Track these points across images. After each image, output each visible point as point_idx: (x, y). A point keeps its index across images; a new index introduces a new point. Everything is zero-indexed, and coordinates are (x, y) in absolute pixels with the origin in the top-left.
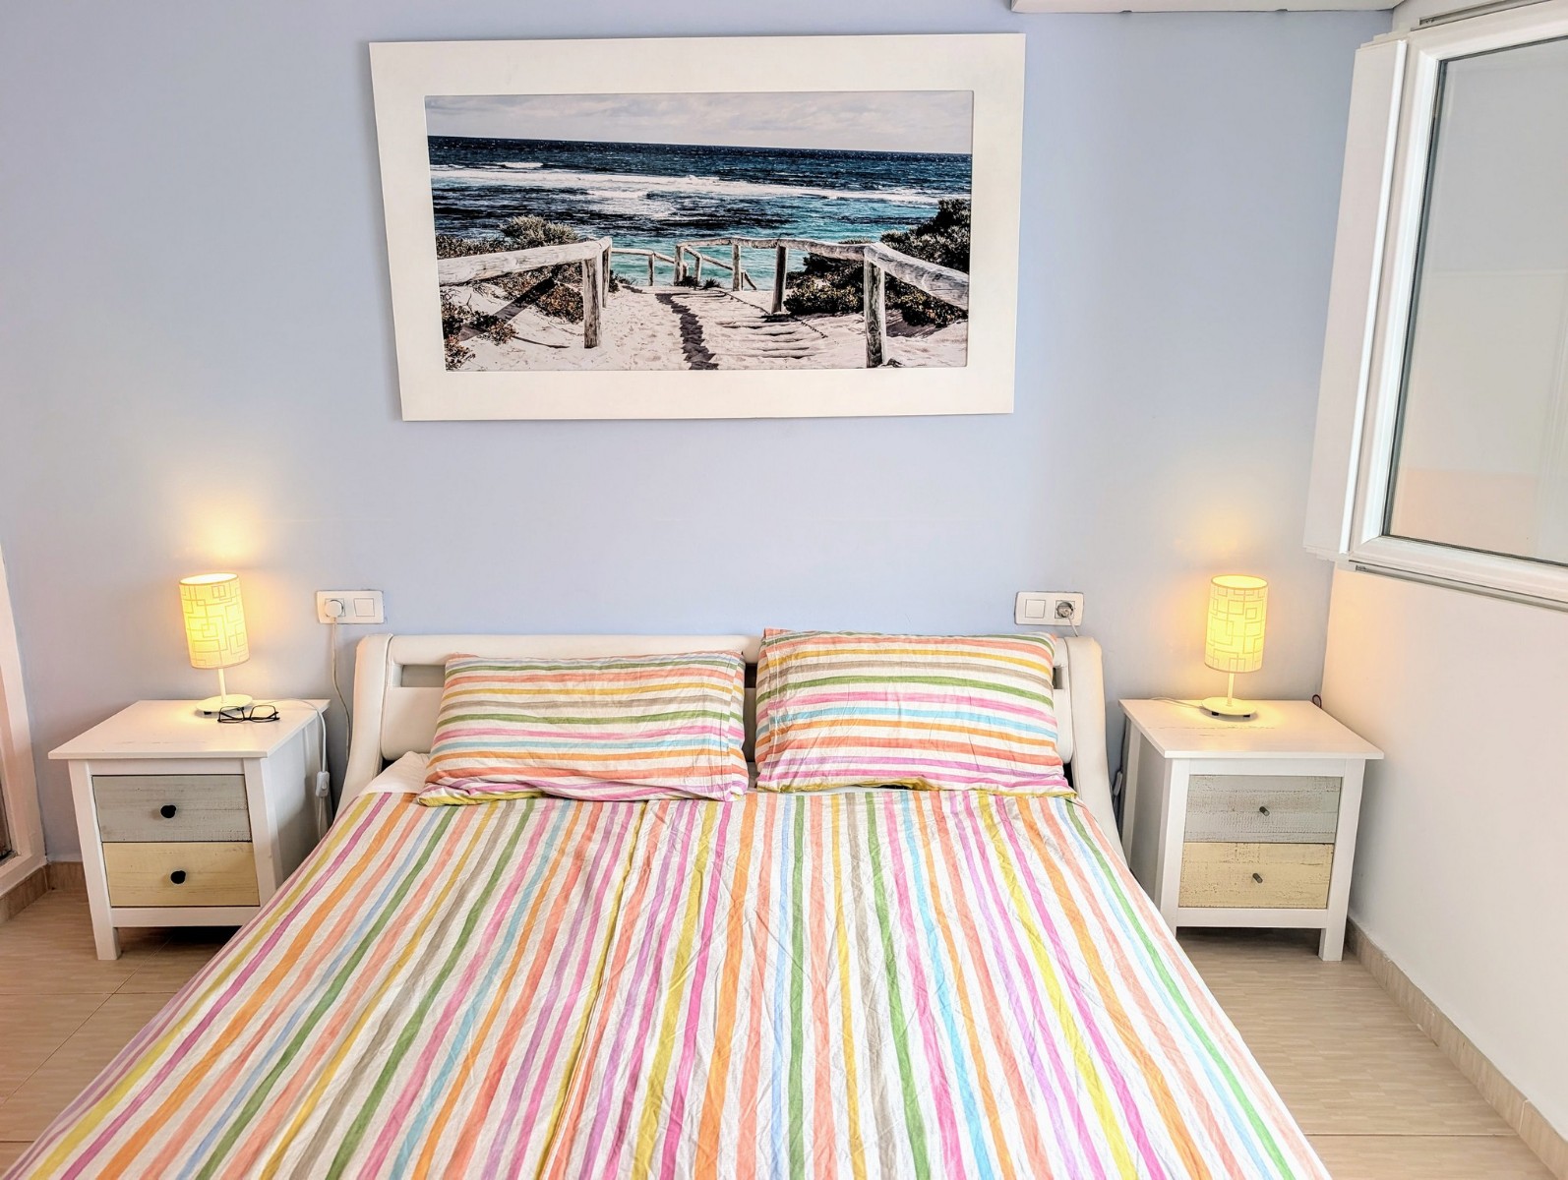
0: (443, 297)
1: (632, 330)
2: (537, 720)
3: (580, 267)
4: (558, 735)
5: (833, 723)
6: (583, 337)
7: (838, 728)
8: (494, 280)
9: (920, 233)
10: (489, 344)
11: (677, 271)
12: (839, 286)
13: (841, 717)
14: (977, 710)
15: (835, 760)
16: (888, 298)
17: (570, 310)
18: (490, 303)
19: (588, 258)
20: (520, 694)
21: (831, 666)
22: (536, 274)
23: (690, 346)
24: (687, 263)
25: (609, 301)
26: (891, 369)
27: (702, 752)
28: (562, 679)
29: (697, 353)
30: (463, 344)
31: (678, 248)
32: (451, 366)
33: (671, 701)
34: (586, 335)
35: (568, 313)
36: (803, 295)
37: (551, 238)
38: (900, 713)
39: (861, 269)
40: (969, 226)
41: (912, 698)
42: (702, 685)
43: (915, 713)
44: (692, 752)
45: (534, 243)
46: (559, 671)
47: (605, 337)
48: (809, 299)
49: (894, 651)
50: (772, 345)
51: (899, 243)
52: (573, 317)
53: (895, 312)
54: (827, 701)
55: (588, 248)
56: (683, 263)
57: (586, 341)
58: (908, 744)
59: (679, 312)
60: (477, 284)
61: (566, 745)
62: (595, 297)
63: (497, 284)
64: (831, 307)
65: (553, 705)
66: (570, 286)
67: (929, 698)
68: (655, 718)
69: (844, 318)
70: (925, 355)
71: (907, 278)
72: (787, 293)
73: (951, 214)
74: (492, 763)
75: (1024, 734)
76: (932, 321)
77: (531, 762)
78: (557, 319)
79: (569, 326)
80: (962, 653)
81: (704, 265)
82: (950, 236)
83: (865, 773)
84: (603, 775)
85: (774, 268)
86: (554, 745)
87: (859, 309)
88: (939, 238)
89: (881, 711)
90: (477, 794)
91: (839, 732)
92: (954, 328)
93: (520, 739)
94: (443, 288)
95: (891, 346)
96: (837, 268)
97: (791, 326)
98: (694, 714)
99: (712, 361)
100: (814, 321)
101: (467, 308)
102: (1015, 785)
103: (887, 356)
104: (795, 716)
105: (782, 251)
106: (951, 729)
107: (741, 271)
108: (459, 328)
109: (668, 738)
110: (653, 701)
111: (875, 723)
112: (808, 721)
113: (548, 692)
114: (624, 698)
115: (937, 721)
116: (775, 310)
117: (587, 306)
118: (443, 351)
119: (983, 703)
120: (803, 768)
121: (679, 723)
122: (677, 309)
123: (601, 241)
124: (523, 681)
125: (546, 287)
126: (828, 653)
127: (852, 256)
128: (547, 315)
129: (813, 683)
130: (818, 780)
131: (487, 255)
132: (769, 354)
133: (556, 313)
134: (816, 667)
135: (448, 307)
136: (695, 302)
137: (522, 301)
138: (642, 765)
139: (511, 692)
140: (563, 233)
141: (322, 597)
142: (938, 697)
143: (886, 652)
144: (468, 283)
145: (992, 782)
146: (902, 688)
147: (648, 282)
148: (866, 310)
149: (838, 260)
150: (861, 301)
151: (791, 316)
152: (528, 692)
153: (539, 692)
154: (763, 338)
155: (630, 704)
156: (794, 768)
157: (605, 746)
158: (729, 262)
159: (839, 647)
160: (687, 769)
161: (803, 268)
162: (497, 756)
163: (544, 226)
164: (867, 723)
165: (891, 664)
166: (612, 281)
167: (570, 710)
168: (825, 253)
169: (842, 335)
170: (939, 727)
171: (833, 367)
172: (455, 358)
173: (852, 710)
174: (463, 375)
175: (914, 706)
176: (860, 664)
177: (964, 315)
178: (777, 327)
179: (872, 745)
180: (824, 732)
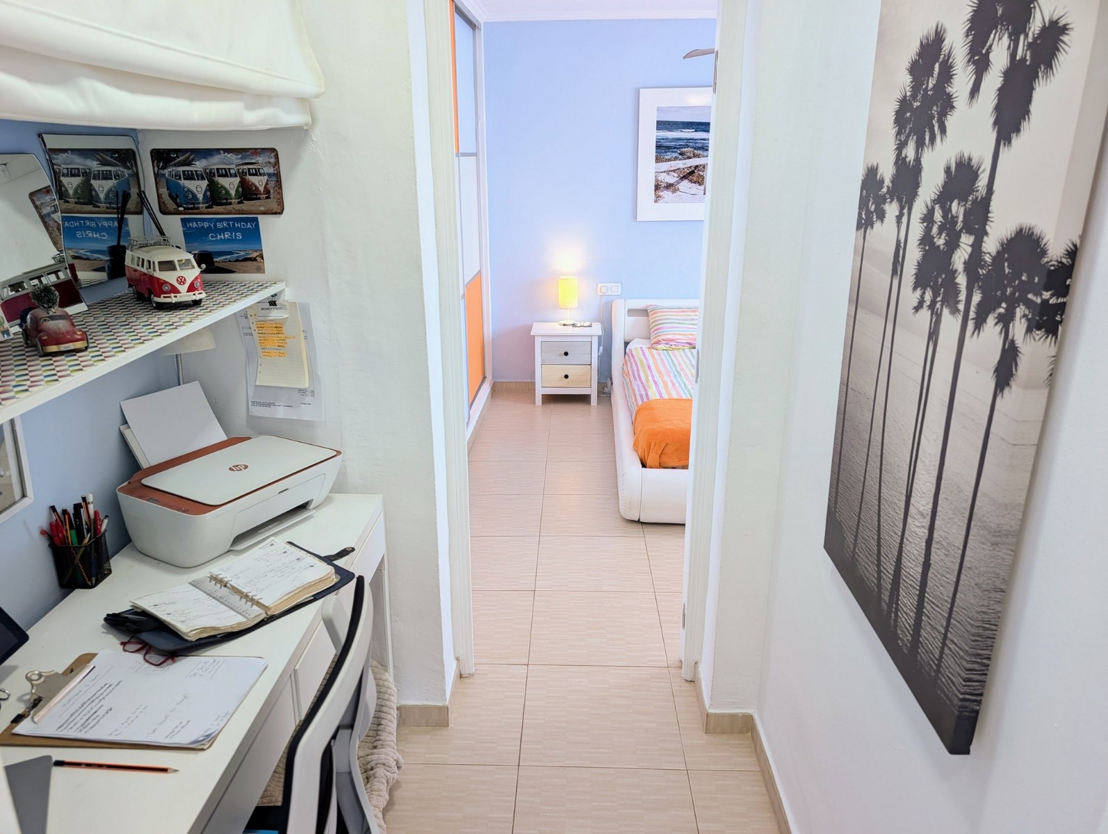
0: (656, 177)
3: (704, 166)
6: (702, 191)
8: (674, 171)
10: (670, 193)
17: (699, 181)
18: (671, 179)
19: (707, 163)
20: (681, 316)
22: (689, 169)
30: (661, 194)
32: (656, 201)
34: (704, 190)
35: (698, 183)
37: (695, 156)
45: (689, 158)
47: (708, 191)
52: (700, 184)
57: (704, 192)
60: (668, 172)
66: (700, 173)
78: (694, 185)
79: (699, 187)
93: (684, 330)
94: (656, 174)
101: (663, 181)
108: (660, 188)
117: (705, 180)
118: (654, 196)
124: (681, 312)
125: (692, 173)
128: (691, 183)
131: (672, 162)
133: (695, 182)
135: (657, 180)
137: (683, 178)
139: (677, 315)
141: (599, 285)
144: (665, 172)
152: (683, 315)
163: (693, 152)
172: (658, 198)
174: (660, 205)
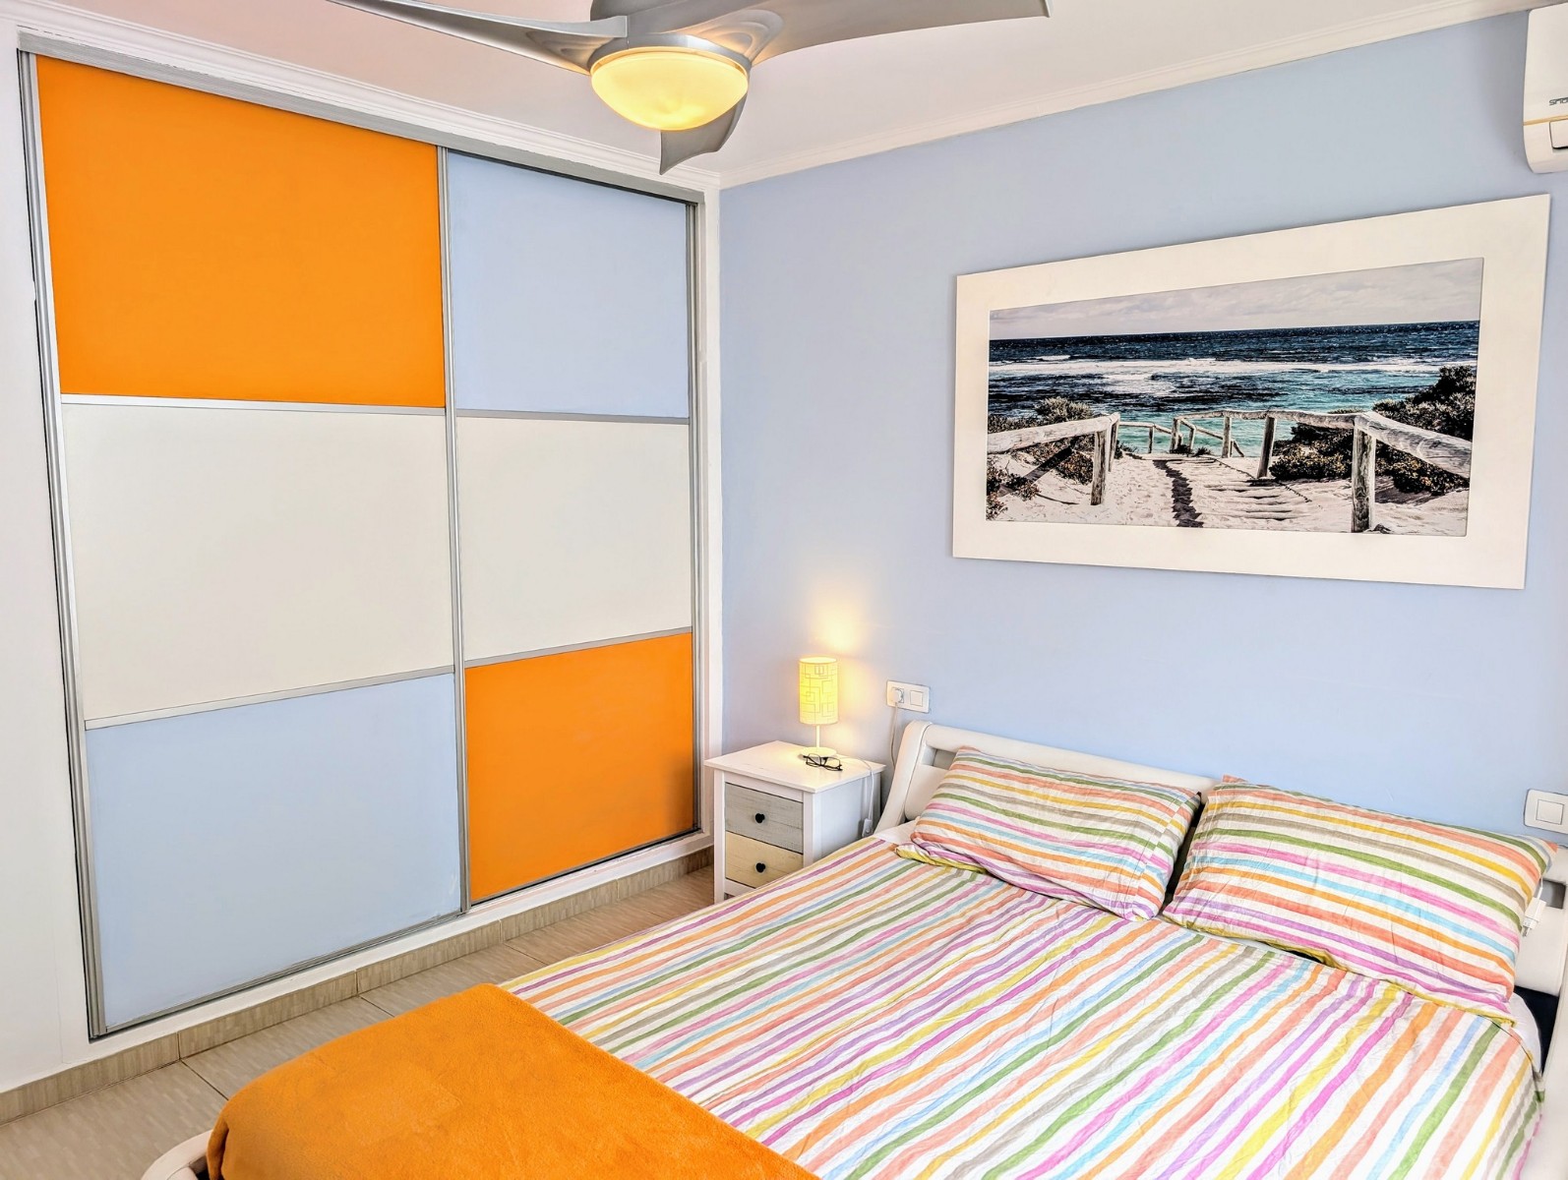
0: (989, 463)
1: (1130, 490)
2: (996, 810)
3: (1093, 438)
4: (1008, 826)
5: (1245, 875)
6: (1090, 497)
7: (1249, 880)
8: (1026, 449)
9: (1416, 401)
10: (1019, 499)
11: (1173, 440)
12: (1326, 454)
13: (1254, 871)
14: (1406, 899)
15: (1239, 910)
16: (1379, 464)
17: (1082, 473)
18: (1021, 468)
19: (1100, 430)
20: (992, 785)
21: (1261, 820)
22: (1059, 444)
23: (1179, 505)
24: (1183, 433)
25: (1113, 467)
26: (1378, 535)
27: (1115, 869)
28: (1027, 781)
29: (1185, 512)
30: (1001, 500)
31: (1175, 421)
32: (990, 516)
33: (1105, 819)
34: (1093, 494)
35: (1080, 476)
36: (1289, 461)
37: (1073, 415)
38: (1316, 881)
39: (1351, 438)
40: (1473, 392)
41: (1333, 869)
42: (1139, 812)
43: (1333, 885)
44: (1106, 868)
45: (1059, 419)
46: (1028, 774)
47: (1108, 496)
48: (1295, 466)
49: (1331, 820)
50: (1255, 507)
51: (1394, 411)
52: (1084, 479)
53: (1385, 479)
54: (1245, 852)
55: (1101, 422)
56: (1179, 433)
57: (1093, 499)
58: (1318, 915)
59: (1171, 476)
60: (1014, 452)
61: (1008, 835)
62: (1103, 463)
63: (1028, 452)
64: (1317, 473)
65: (1013, 801)
66: (1084, 454)
67: (1353, 873)
68: (1087, 831)
69: (1331, 483)
70: (1418, 522)
71: (1401, 445)
72: (1273, 460)
73: (1454, 381)
74: (952, 835)
75: (1463, 939)
76: (1428, 489)
77: (979, 841)
78: (1071, 481)
79: (1080, 486)
80: (1409, 837)
81: (1197, 435)
82: (1451, 404)
83: (1266, 930)
84: (1031, 868)
85: (1262, 437)
86: (1000, 833)
87: (1347, 475)
88: (1438, 406)
89: (1296, 874)
90: (936, 857)
91: (1249, 884)
92: (1453, 497)
93: (978, 821)
94: (990, 456)
95: (1379, 513)
96: (1325, 437)
97: (1276, 490)
98: (1122, 836)
99: (1198, 520)
100: (1298, 486)
101: (1005, 471)
102: (1436, 990)
103: (1374, 521)
104: (1213, 860)
105: (1271, 420)
106: (1372, 911)
107: (1230, 439)
108: (998, 487)
109: (1091, 850)
110: (1091, 817)
111: (1287, 885)
112: (1222, 867)
113: (1013, 789)
114: (1070, 808)
115: (1357, 899)
116: (1261, 475)
117: (1096, 470)
118: (985, 505)
119: (1416, 893)
120: (1207, 910)
121: (1106, 840)
122: (1171, 473)
123: (1111, 416)
124: (1000, 777)
125: (1065, 454)
126: (1263, 807)
127: (1342, 425)
128: (1064, 477)
129: (1238, 833)
130: (1220, 925)
131: (1024, 429)
132: (1251, 515)
133: (1071, 476)
134: (1247, 818)
135: (992, 471)
136: (1187, 468)
137: (1045, 467)
138: (1063, 867)
139: (987, 783)
140: (1082, 411)
141: (891, 684)
142: (1363, 875)
143: (1324, 818)
144: (1008, 451)
145: (1411, 979)
146: (1325, 857)
147: (1147, 451)
148: (1354, 476)
149: (1327, 429)
150: (1349, 468)
151: (1276, 481)
152: (999, 786)
153: (1007, 788)
154: (1247, 500)
155: (1071, 814)
156: (1198, 908)
157: (1038, 844)
158: (1220, 432)
159: (1278, 804)
160: (1099, 881)
161: (1291, 437)
162: (957, 830)
163: (1067, 405)
164: (1279, 882)
165: (1323, 831)
166: (1117, 448)
167: (1024, 808)
168: (1313, 423)
169: (1327, 499)
170: (1358, 906)
171: (1316, 529)
172: (994, 509)
173: (1266, 867)
174: (999, 524)
175: (1334, 877)
176: (1291, 824)
177: (1466, 483)
178: (1261, 491)
179: (1278, 905)
180: (1234, 881)
